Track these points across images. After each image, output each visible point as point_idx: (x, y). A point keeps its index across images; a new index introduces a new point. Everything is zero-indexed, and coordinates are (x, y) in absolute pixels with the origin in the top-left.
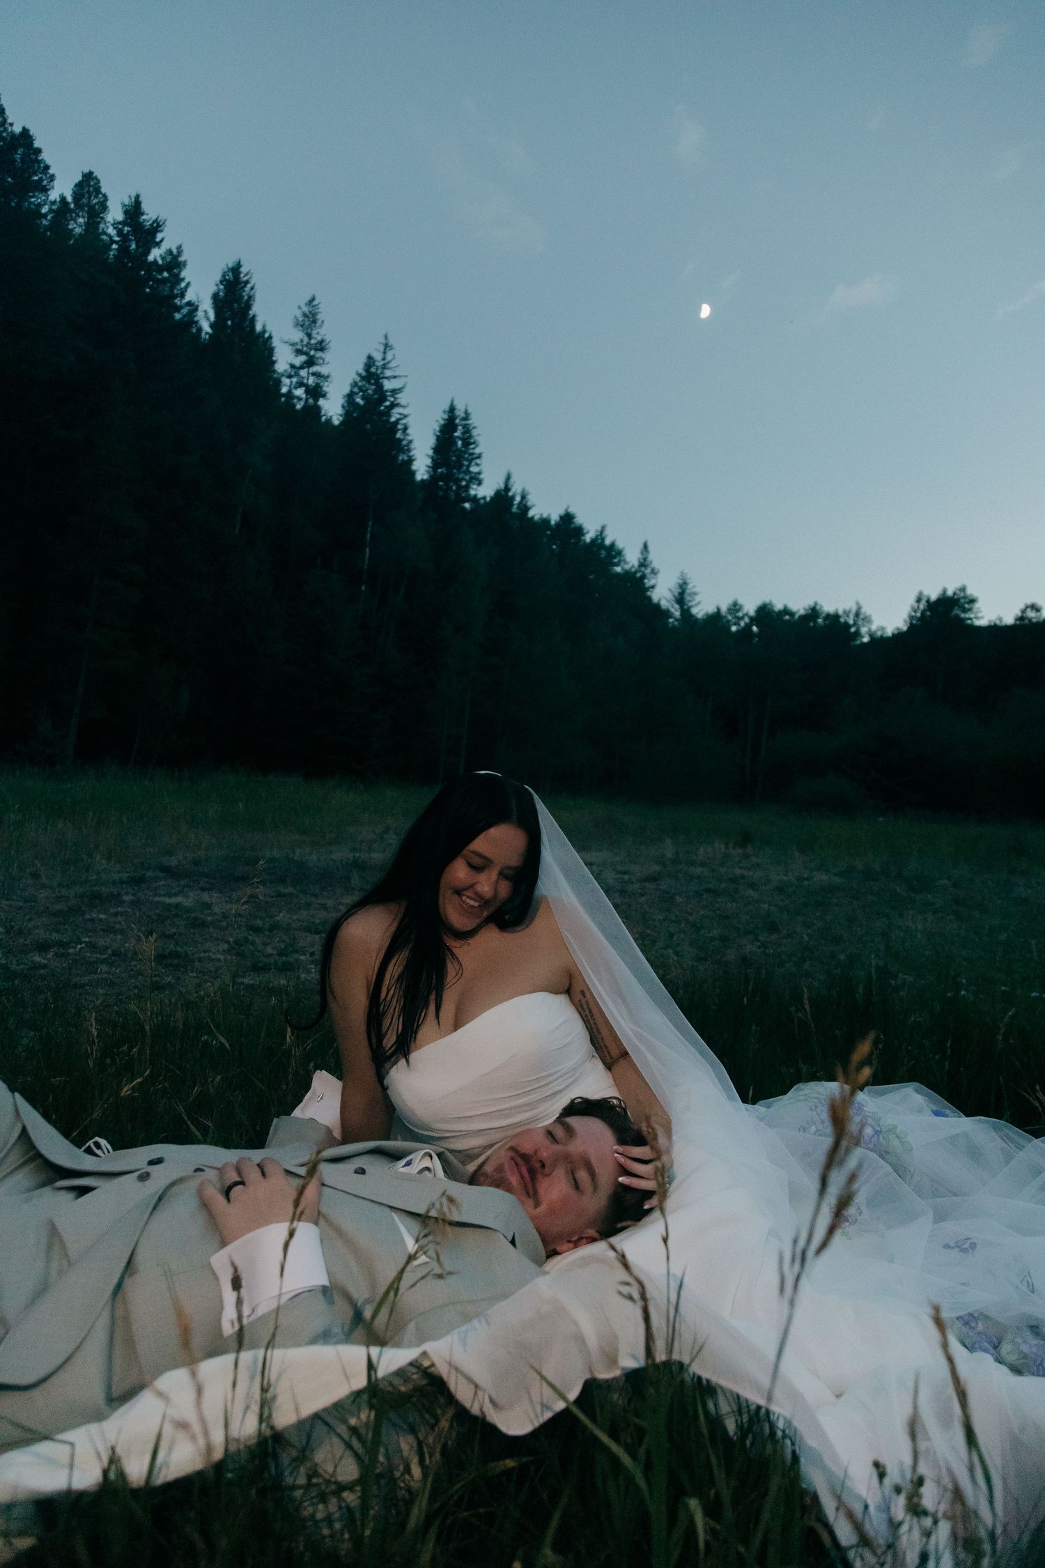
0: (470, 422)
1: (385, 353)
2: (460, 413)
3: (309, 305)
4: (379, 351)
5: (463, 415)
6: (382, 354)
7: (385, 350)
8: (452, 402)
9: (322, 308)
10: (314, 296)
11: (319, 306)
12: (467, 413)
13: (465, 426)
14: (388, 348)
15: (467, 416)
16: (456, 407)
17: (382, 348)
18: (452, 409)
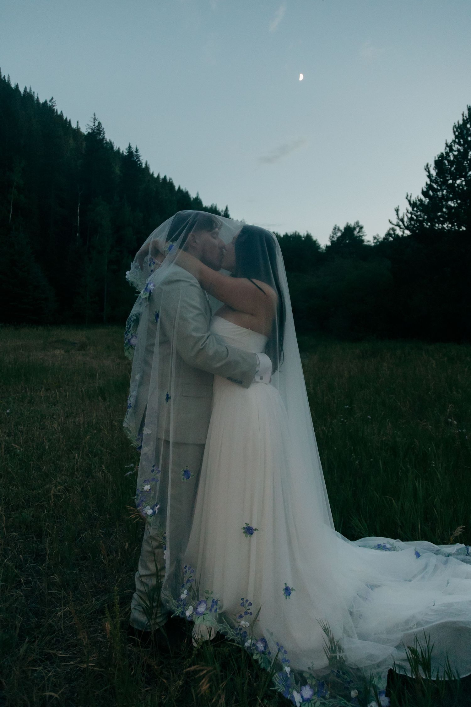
0: (138, 153)
1: (94, 122)
2: (134, 150)
3: (51, 102)
4: (92, 122)
5: (135, 150)
6: (94, 123)
7: (94, 121)
8: (130, 144)
9: (57, 103)
10: (52, 97)
11: (55, 102)
12: (136, 148)
13: (137, 155)
14: (96, 120)
15: (137, 151)
16: (132, 147)
17: (92, 120)
18: (130, 147)
